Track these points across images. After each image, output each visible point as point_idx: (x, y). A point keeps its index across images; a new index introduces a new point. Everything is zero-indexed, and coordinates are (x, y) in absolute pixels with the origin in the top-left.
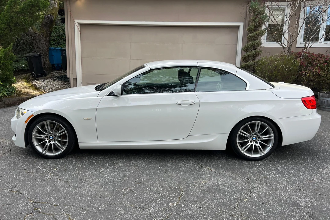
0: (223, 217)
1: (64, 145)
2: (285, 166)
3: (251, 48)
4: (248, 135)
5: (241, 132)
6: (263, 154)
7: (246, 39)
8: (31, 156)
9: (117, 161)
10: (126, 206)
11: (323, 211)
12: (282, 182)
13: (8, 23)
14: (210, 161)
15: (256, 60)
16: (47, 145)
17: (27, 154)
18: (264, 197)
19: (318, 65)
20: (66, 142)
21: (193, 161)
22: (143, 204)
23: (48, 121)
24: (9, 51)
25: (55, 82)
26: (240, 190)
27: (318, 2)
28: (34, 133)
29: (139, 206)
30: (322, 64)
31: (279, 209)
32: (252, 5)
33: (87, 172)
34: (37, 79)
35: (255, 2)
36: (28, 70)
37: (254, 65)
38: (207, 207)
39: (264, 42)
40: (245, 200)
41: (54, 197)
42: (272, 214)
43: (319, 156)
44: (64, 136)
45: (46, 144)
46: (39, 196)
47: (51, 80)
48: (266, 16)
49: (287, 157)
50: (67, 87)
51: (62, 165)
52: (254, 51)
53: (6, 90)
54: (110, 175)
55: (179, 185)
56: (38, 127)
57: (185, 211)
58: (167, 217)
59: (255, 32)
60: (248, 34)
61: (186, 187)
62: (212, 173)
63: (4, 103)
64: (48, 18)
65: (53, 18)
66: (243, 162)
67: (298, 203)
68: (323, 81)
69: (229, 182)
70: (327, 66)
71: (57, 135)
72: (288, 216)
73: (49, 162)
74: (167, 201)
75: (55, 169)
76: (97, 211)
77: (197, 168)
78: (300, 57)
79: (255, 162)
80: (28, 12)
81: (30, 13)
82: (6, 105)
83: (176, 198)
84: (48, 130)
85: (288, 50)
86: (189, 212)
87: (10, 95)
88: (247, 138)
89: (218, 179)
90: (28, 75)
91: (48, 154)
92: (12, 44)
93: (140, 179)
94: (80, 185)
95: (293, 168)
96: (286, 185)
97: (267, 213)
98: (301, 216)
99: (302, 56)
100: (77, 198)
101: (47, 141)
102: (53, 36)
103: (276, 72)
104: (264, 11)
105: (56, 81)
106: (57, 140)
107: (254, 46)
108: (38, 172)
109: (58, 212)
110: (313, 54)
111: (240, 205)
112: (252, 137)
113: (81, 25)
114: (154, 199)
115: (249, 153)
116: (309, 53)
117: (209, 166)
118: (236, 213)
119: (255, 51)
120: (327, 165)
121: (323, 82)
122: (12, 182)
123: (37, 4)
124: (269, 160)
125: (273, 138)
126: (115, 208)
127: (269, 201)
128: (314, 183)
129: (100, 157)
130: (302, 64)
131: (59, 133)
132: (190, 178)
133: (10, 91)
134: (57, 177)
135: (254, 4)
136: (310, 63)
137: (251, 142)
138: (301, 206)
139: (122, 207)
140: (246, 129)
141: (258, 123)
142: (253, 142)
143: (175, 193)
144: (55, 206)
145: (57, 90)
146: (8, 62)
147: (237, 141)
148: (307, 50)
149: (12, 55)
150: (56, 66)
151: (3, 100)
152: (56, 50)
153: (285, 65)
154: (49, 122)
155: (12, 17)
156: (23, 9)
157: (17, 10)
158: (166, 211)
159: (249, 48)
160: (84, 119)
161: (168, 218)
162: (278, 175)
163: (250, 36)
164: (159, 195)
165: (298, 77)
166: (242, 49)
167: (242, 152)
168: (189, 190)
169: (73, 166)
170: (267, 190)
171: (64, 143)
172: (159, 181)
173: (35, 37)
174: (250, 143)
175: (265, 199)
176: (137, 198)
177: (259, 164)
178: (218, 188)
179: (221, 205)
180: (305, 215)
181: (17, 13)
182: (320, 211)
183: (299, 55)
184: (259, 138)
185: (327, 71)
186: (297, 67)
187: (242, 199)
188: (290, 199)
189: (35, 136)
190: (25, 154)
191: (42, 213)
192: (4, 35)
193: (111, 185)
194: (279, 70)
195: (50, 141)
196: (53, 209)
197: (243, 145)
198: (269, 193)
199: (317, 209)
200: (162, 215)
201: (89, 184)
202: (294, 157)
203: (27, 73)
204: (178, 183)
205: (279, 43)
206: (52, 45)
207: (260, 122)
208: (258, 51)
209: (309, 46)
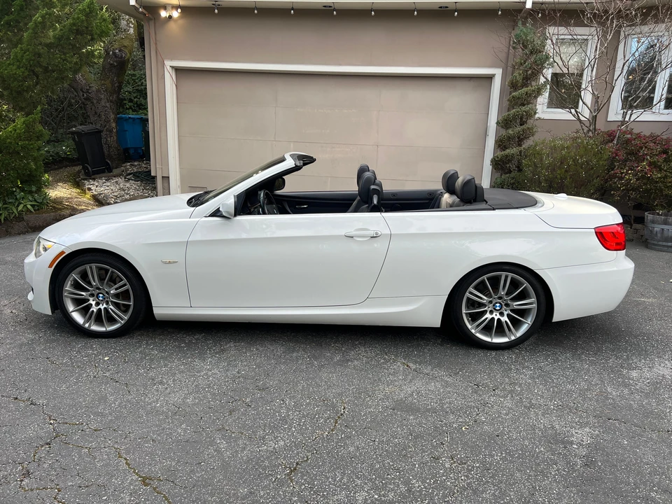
0: (415, 460)
1: (125, 312)
2: (556, 361)
3: (516, 122)
4: (485, 299)
5: (471, 293)
6: (513, 338)
7: (506, 104)
8: (63, 331)
9: (228, 345)
10: (231, 435)
11: (615, 453)
12: (543, 393)
13: (31, 66)
14: (410, 347)
15: (524, 146)
16: (93, 311)
17: (56, 328)
18: (502, 423)
19: (648, 157)
20: (130, 305)
21: (376, 347)
22: (264, 431)
23: (94, 266)
24: (34, 121)
25: (128, 185)
26: (458, 406)
27: (652, 29)
28: (68, 287)
29: (256, 435)
30: (657, 155)
31: (527, 447)
32: (519, 32)
33: (166, 365)
34: (93, 177)
35: (526, 27)
36: (78, 159)
37: (521, 155)
38: (387, 441)
39: (543, 109)
40: (463, 428)
41: (95, 413)
42: (512, 456)
43: (626, 342)
44: (125, 296)
45: (91, 310)
46: (68, 411)
47: (120, 180)
48: (547, 57)
49: (563, 343)
50: (152, 194)
51: (121, 351)
52: (519, 129)
53: (30, 198)
54: (210, 373)
55: (340, 394)
56: (75, 276)
57: (344, 448)
58: (307, 457)
59: (525, 89)
60: (510, 94)
61: (353, 399)
62: (409, 373)
63: (28, 224)
64: (116, 57)
65: (126, 54)
66: (473, 351)
67: (568, 437)
68: (655, 191)
69: (439, 391)
70: (666, 160)
71: (112, 292)
72: (543, 462)
73: (95, 344)
74: (311, 426)
75: (106, 359)
76: (173, 443)
77: (382, 361)
78: (612, 140)
79: (498, 352)
80: (70, 44)
81: (74, 46)
82: (31, 228)
83: (330, 421)
84: (94, 281)
85: (588, 125)
86: (352, 449)
87: (38, 209)
88: (483, 305)
89: (418, 384)
90: (78, 168)
91: (95, 328)
92: (39, 108)
93: (266, 382)
94: (150, 390)
95: (570, 365)
96: (551, 401)
97: (502, 454)
98: (568, 463)
99: (616, 140)
100: (139, 417)
101: (94, 303)
102: (130, 92)
103: (563, 170)
104: (544, 46)
105: (131, 181)
106: (112, 302)
107: (521, 118)
108: (72, 363)
109: (99, 443)
110: (639, 136)
111: (452, 439)
112: (494, 303)
113: (178, 70)
114: (286, 423)
115: (486, 335)
116: (631, 133)
117: (405, 359)
118: (443, 453)
119: (522, 127)
120: (640, 361)
121: (655, 193)
122: (21, 381)
123: (87, 28)
124: (526, 349)
125: (535, 305)
126: (210, 438)
127: (509, 431)
128: (607, 398)
129: (196, 337)
130: (617, 155)
131: (116, 289)
132: (364, 381)
133: (38, 201)
134: (107, 374)
135: (524, 30)
136: (631, 153)
137: (491, 312)
138: (572, 443)
139: (223, 437)
140: (481, 288)
141: (506, 277)
142: (494, 314)
143: (329, 411)
144: (95, 430)
145: (130, 200)
146: (32, 144)
147: (464, 311)
148: (627, 127)
149: (40, 131)
150: (132, 152)
151: (25, 218)
152: (131, 120)
153: (581, 157)
154: (96, 267)
155: (39, 55)
156: (59, 39)
157: (49, 41)
158: (307, 446)
159: (511, 121)
160: (163, 262)
161: (308, 459)
162: (538, 379)
163: (513, 97)
164: (297, 415)
165: (606, 181)
166: (497, 123)
167: (473, 331)
168: (357, 406)
169: (141, 352)
170: (511, 409)
171: (125, 309)
172: (303, 386)
173: (90, 93)
174: (488, 316)
175: (503, 428)
176: (255, 420)
177: (506, 356)
178: (415, 403)
179: (416, 437)
180: (576, 462)
181: (49, 46)
182: (608, 455)
183: (611, 136)
184: (507, 305)
185: (666, 171)
186: (606, 162)
187: (459, 425)
188: (553, 427)
189: (69, 293)
190: (52, 327)
191: (69, 444)
192: (24, 90)
193: (209, 391)
194: (569, 166)
195: (97, 304)
196: (91, 437)
197: (474, 317)
198: (514, 415)
199: (604, 450)
200: (298, 453)
201: (167, 388)
202: (577, 344)
203: (75, 166)
204: (339, 391)
205: (571, 113)
206: (127, 109)
207: (510, 275)
208: (528, 128)
209: (632, 120)
